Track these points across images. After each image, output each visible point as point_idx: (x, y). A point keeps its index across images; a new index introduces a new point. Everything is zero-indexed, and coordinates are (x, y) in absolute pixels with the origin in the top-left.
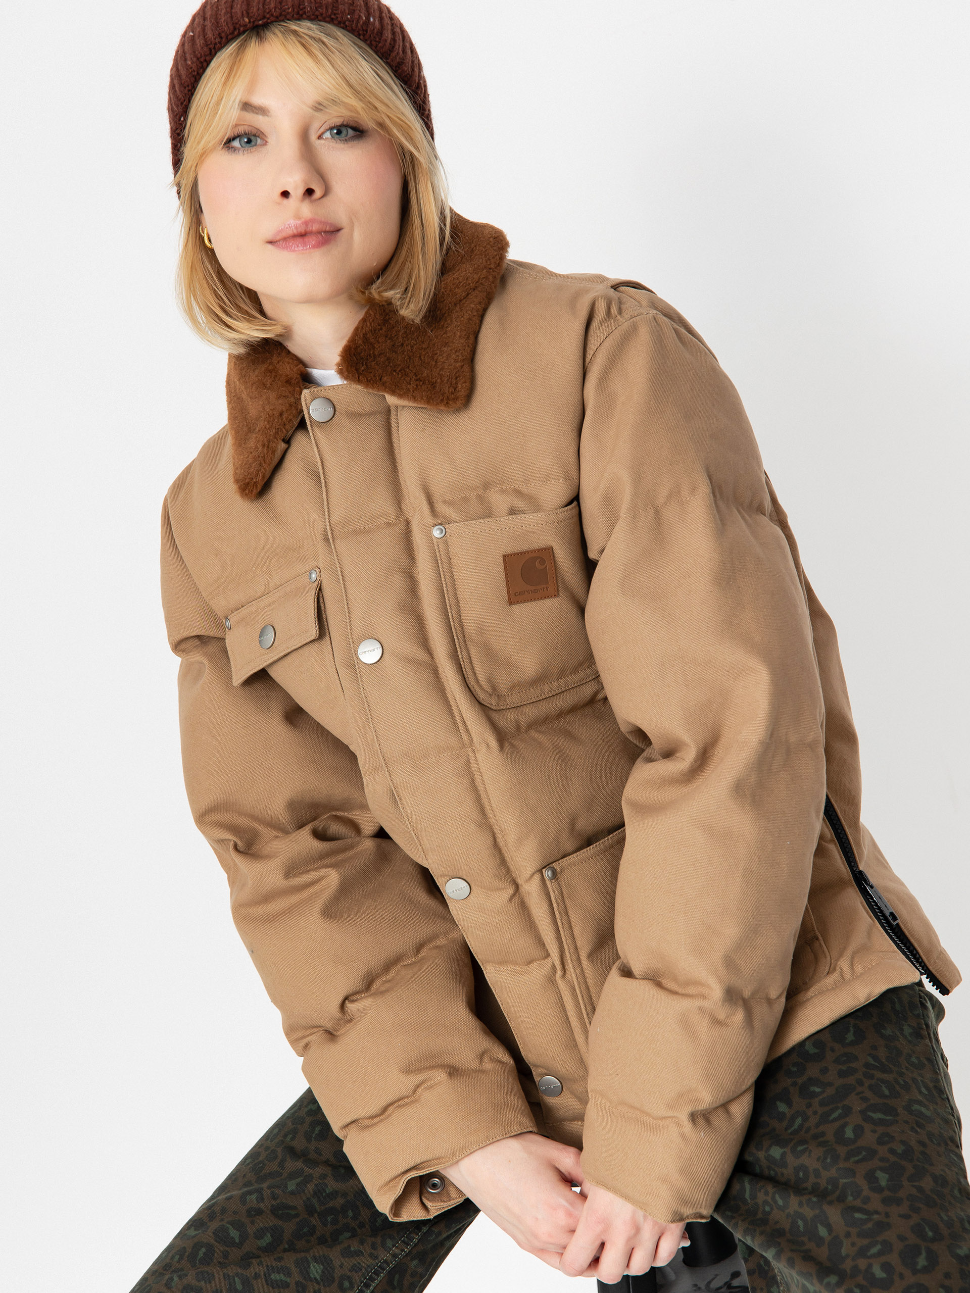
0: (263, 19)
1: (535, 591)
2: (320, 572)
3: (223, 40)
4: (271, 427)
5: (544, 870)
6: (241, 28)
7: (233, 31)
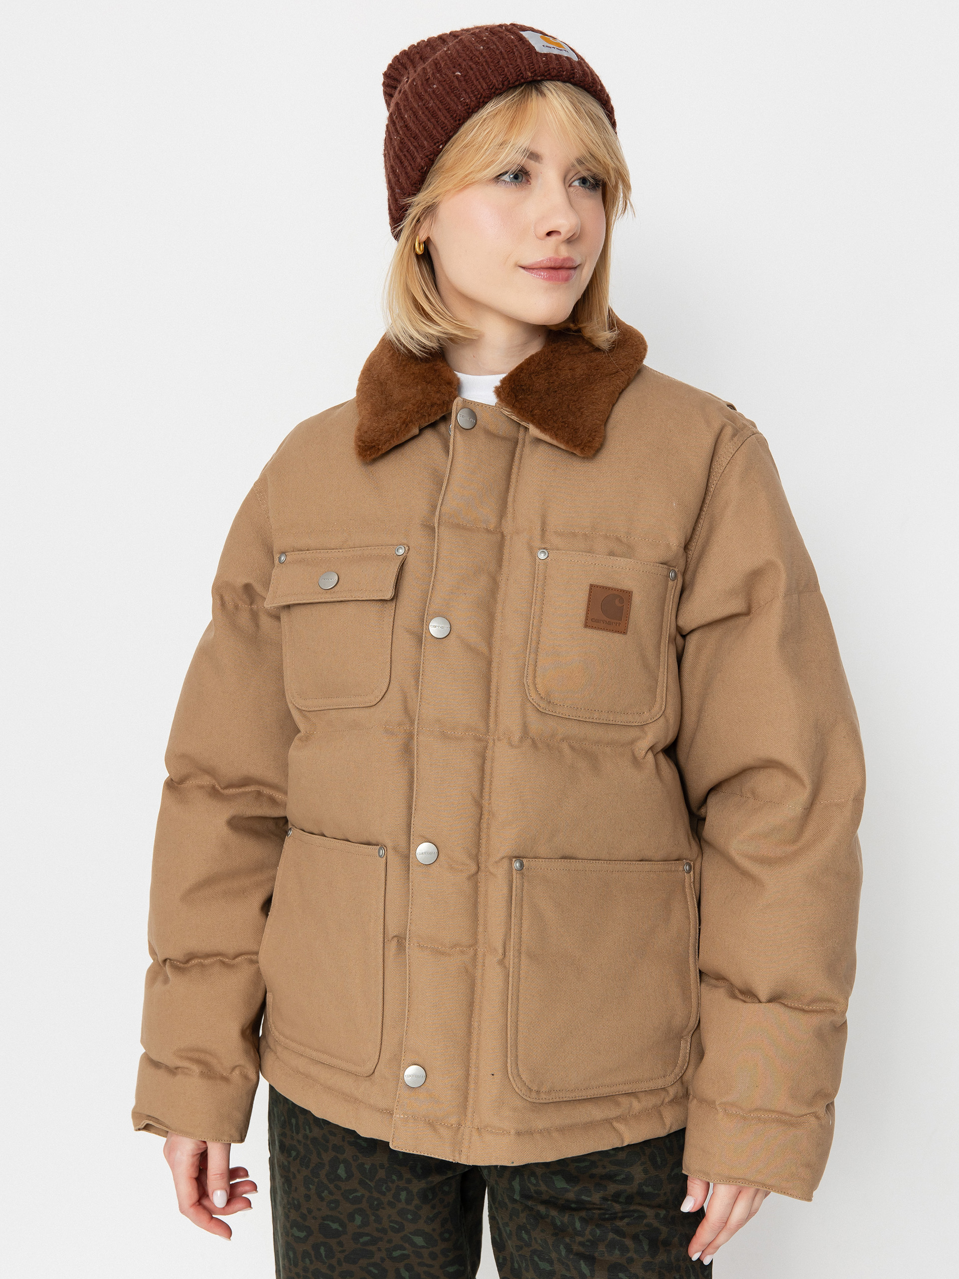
0: (542, 76)
1: (609, 623)
2: (409, 550)
3: (505, 87)
4: (417, 412)
5: (514, 860)
6: (522, 81)
7: (515, 81)
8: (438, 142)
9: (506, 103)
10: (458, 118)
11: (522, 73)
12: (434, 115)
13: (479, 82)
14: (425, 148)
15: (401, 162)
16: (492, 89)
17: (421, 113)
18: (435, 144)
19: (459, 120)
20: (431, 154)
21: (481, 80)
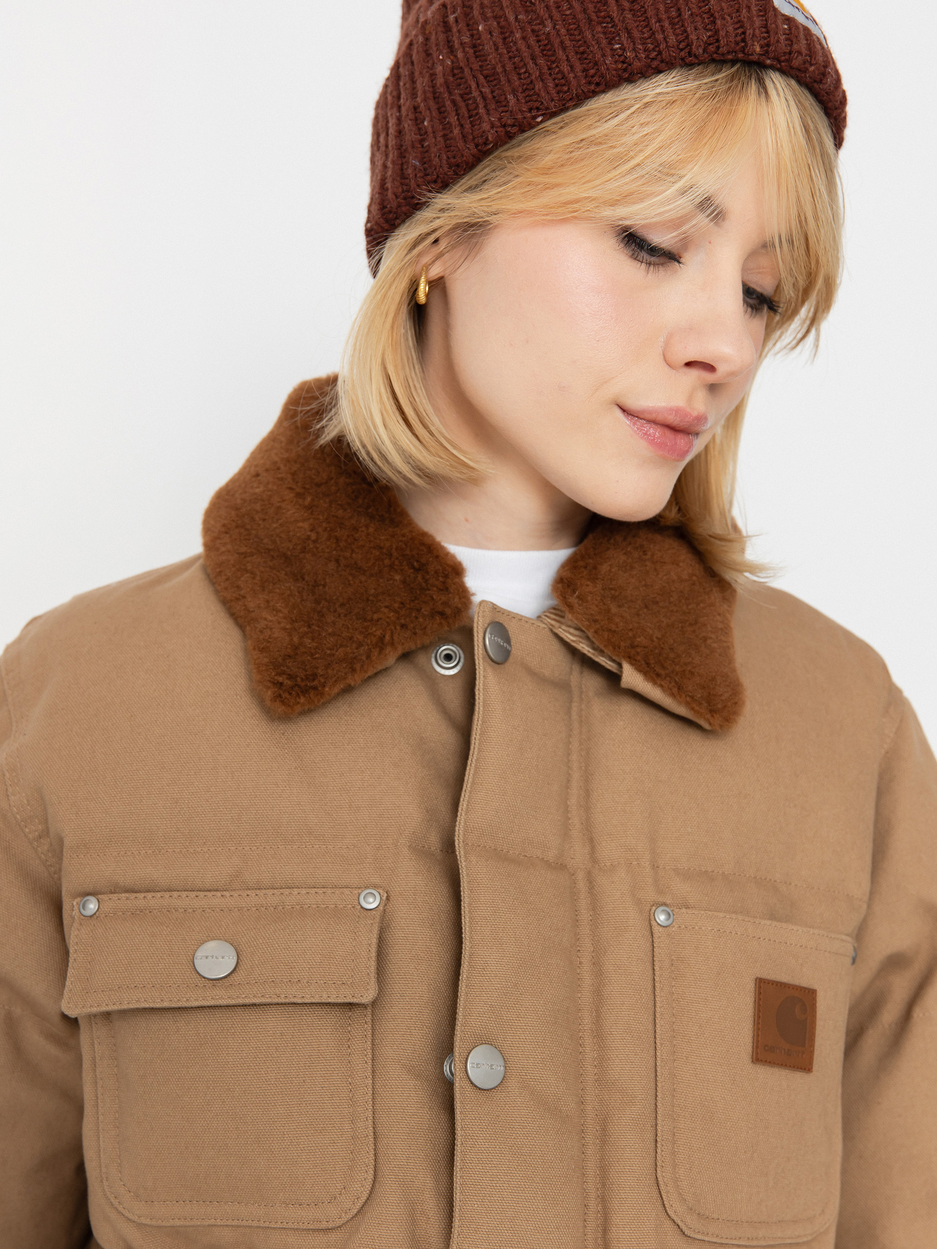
1: (789, 1053)
2: (388, 898)
6: (740, 55)
7: (728, 52)
8: (538, 109)
9: (699, 87)
10: (596, 79)
11: (744, 40)
12: (547, 49)
13: (662, 26)
14: (506, 109)
15: (441, 111)
16: (682, 50)
17: (518, 35)
18: (530, 110)
19: (598, 84)
20: (513, 126)
21: (666, 24)
